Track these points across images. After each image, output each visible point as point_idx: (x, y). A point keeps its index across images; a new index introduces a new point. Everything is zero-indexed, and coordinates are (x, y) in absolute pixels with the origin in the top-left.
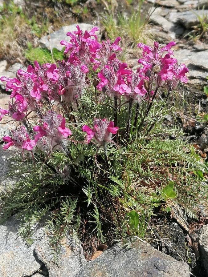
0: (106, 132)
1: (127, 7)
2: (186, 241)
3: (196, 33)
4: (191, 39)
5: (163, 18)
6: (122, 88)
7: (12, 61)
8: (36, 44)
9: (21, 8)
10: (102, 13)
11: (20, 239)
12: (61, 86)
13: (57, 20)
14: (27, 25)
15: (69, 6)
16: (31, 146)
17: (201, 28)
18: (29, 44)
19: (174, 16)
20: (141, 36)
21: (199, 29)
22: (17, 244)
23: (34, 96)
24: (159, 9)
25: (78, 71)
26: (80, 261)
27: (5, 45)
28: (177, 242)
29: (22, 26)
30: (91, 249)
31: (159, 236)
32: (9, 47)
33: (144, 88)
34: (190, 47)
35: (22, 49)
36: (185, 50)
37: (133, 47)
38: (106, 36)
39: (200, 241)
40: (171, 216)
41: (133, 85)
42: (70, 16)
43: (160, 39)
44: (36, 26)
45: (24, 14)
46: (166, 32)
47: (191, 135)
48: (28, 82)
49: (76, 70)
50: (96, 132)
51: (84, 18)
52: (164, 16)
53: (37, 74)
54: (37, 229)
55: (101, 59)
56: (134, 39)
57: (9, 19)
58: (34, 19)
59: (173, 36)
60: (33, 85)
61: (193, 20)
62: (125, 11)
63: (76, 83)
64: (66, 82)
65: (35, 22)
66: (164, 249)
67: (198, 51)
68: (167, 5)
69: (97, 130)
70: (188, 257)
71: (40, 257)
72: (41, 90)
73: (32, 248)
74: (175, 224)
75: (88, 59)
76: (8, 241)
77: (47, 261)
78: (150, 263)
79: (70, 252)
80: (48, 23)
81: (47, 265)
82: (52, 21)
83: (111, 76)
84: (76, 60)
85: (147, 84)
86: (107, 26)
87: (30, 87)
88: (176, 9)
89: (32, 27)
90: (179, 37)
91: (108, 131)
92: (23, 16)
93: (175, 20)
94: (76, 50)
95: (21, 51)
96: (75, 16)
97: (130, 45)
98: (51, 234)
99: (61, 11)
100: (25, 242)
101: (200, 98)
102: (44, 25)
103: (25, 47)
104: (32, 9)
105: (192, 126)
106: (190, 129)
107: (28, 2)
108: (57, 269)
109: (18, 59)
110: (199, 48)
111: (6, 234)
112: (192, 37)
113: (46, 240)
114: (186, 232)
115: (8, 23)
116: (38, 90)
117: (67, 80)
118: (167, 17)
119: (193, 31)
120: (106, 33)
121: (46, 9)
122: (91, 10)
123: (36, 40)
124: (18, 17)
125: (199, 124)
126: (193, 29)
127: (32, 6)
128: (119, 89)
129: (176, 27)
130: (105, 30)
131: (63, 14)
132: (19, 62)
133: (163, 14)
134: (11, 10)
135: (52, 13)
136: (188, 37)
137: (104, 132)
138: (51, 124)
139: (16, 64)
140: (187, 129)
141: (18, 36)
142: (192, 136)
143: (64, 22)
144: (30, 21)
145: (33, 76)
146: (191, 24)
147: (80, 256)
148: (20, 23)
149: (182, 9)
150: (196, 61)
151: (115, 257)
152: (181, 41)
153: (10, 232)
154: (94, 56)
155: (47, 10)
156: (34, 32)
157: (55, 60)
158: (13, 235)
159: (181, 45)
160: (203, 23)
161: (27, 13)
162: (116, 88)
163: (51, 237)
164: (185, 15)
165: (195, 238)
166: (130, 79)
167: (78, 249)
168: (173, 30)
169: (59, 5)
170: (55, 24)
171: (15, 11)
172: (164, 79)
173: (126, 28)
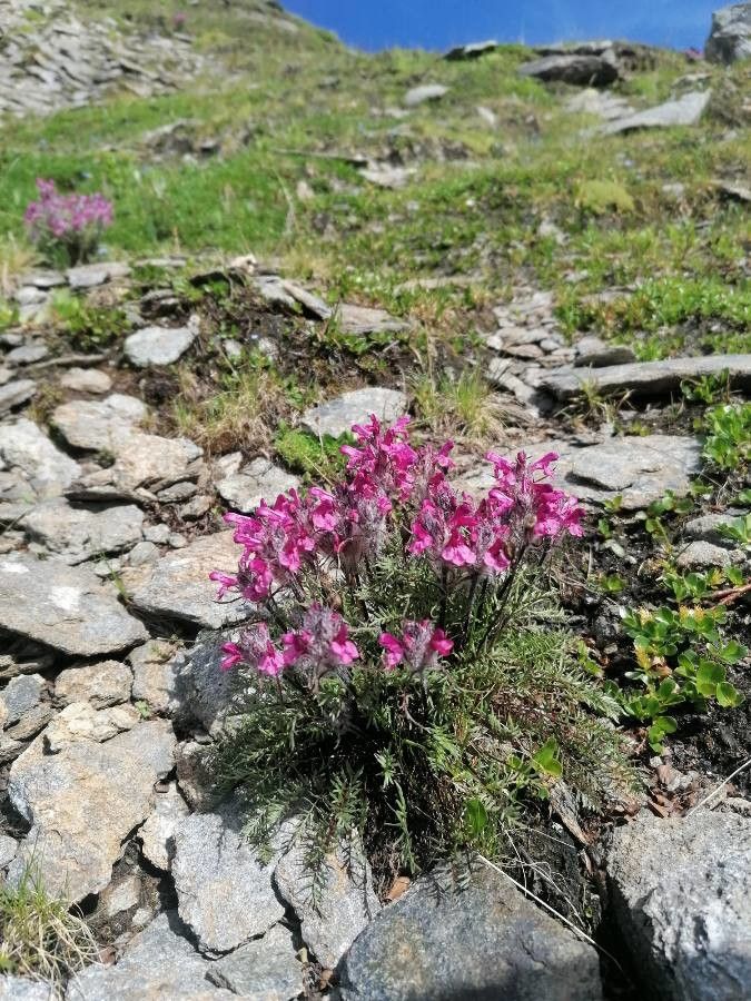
0: (428, 650)
1: (452, 358)
2: (580, 866)
3: (576, 409)
4: (568, 420)
5: (514, 378)
6: (459, 555)
7: (252, 454)
8: (294, 423)
9: (270, 359)
10: (410, 368)
11: (247, 849)
12: (340, 536)
13: (332, 381)
14: (279, 389)
15: (354, 355)
16: (275, 665)
17: (586, 400)
18: (282, 422)
19: (535, 376)
20: (480, 414)
21: (582, 403)
22: (241, 858)
23: (285, 564)
24: (507, 362)
25: (372, 512)
26: (365, 902)
27: (240, 425)
28: (562, 869)
29: (271, 390)
30: (387, 872)
31: (526, 854)
32: (247, 427)
33: (502, 555)
34: (566, 437)
35: (270, 432)
36: (557, 442)
37: (465, 434)
38: (417, 411)
39: (609, 868)
40: (550, 808)
41: (481, 547)
42: (354, 372)
43: (513, 420)
44: (295, 390)
45: (276, 369)
46: (524, 405)
47: (576, 614)
48: (276, 534)
49: (369, 508)
50: (408, 649)
51: (378, 377)
52: (518, 375)
53: (295, 518)
54: (281, 823)
55: (416, 481)
56: (466, 418)
57: (249, 381)
58: (292, 379)
59: (534, 412)
60: (286, 539)
61: (572, 388)
62: (450, 365)
63: (368, 532)
64: (349, 529)
65: (294, 383)
66: (537, 887)
67: (581, 445)
68: (522, 354)
69: (410, 645)
70: (585, 902)
71: (285, 894)
72: (301, 549)
73: (270, 869)
74: (558, 826)
75: (392, 483)
76: (222, 852)
77: (298, 902)
78: (513, 936)
79: (345, 879)
80: (316, 386)
81: (299, 912)
82: (323, 383)
83: (437, 530)
84: (368, 483)
85: (509, 549)
86: (418, 393)
87: (280, 544)
88: (538, 362)
89: (289, 393)
90: (546, 414)
91: (432, 647)
92: (274, 374)
93: (537, 383)
94: (370, 466)
95: (268, 434)
96: (363, 372)
97: (461, 428)
98: (309, 838)
99: (340, 365)
100: (257, 855)
101: (592, 540)
102: (309, 391)
103: (275, 427)
104: (291, 361)
105: (579, 598)
106: (576, 603)
107: (284, 349)
108: (317, 920)
109: (263, 450)
110: (585, 441)
111: (218, 836)
112: (568, 416)
113: (298, 854)
114: (579, 845)
115: (247, 385)
116: (295, 550)
117: (351, 525)
118: (523, 376)
119: (571, 406)
120: (416, 407)
121: (314, 361)
122: (392, 363)
123: (295, 415)
124: (265, 376)
125: (592, 595)
126: (572, 403)
127: (291, 356)
128: (454, 557)
129: (538, 395)
130: (416, 400)
131: (343, 370)
132: (263, 456)
133: (516, 372)
134: (254, 363)
135: (324, 368)
136: (561, 417)
137: (423, 648)
138: (319, 634)
139: (258, 459)
140: (570, 603)
141: (263, 408)
142: (578, 618)
143: (343, 384)
144: (286, 383)
145: (285, 521)
146: (568, 394)
147: (364, 889)
148: (269, 385)
149: (549, 362)
150: (582, 469)
151: (438, 904)
152: (549, 424)
153: (229, 831)
154: (403, 476)
155: (316, 363)
156: (291, 401)
157: (327, 454)
158: (232, 838)
159: (550, 431)
160: (590, 394)
161: (281, 369)
162: (447, 555)
163: (308, 846)
164: (554, 375)
165: (598, 860)
166: (474, 536)
167: (361, 872)
168: (535, 401)
169: (337, 355)
170: (329, 388)
171: (259, 365)
172: (540, 532)
173: (453, 399)
